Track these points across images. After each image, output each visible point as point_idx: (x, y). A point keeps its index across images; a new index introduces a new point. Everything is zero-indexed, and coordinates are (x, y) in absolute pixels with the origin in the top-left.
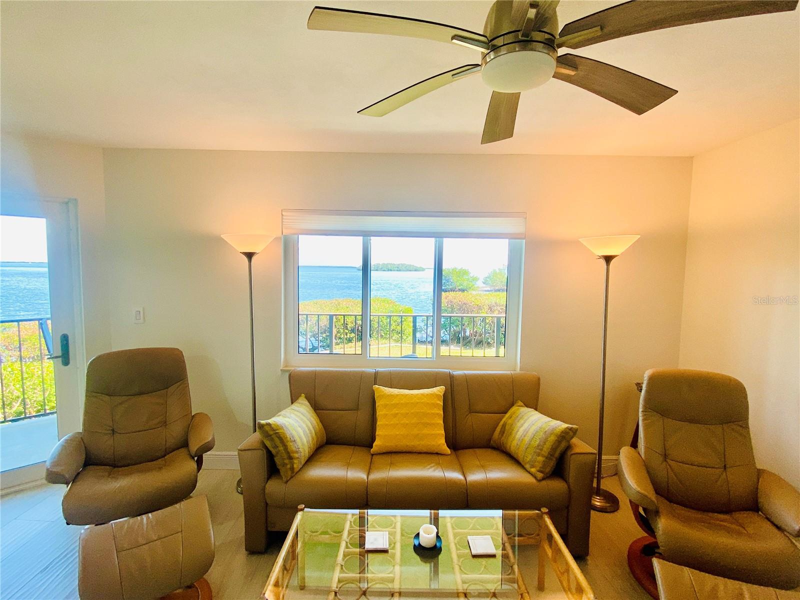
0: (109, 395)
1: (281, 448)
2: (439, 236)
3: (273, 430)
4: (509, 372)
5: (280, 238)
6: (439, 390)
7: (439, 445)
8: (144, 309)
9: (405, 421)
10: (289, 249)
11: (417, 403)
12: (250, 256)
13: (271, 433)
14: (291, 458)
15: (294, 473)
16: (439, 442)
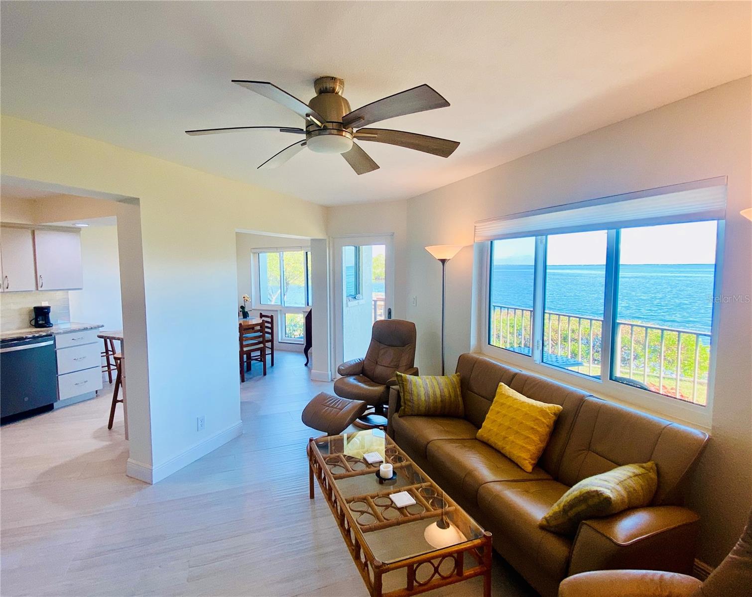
0: (380, 342)
3: (402, 381)
5: (472, 246)
8: (416, 297)
12: (444, 261)
15: (405, 415)
16: (520, 454)
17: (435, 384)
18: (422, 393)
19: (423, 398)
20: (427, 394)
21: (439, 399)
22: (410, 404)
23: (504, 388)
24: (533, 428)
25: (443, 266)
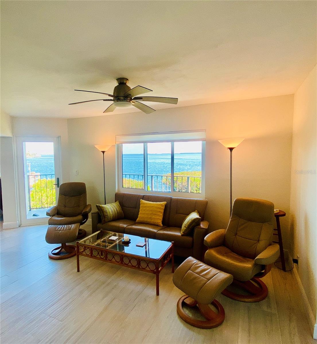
0: (65, 195)
1: (102, 214)
2: (173, 141)
3: (100, 208)
4: (202, 199)
5: (115, 146)
6: (164, 203)
7: (158, 222)
8: (78, 170)
9: (147, 212)
10: (119, 149)
11: (153, 207)
12: (103, 152)
13: (99, 208)
14: (104, 217)
15: (105, 222)
16: (158, 221)
17: (113, 206)
18: (110, 210)
19: (111, 213)
22: (107, 217)
23: (143, 201)
25: (104, 154)
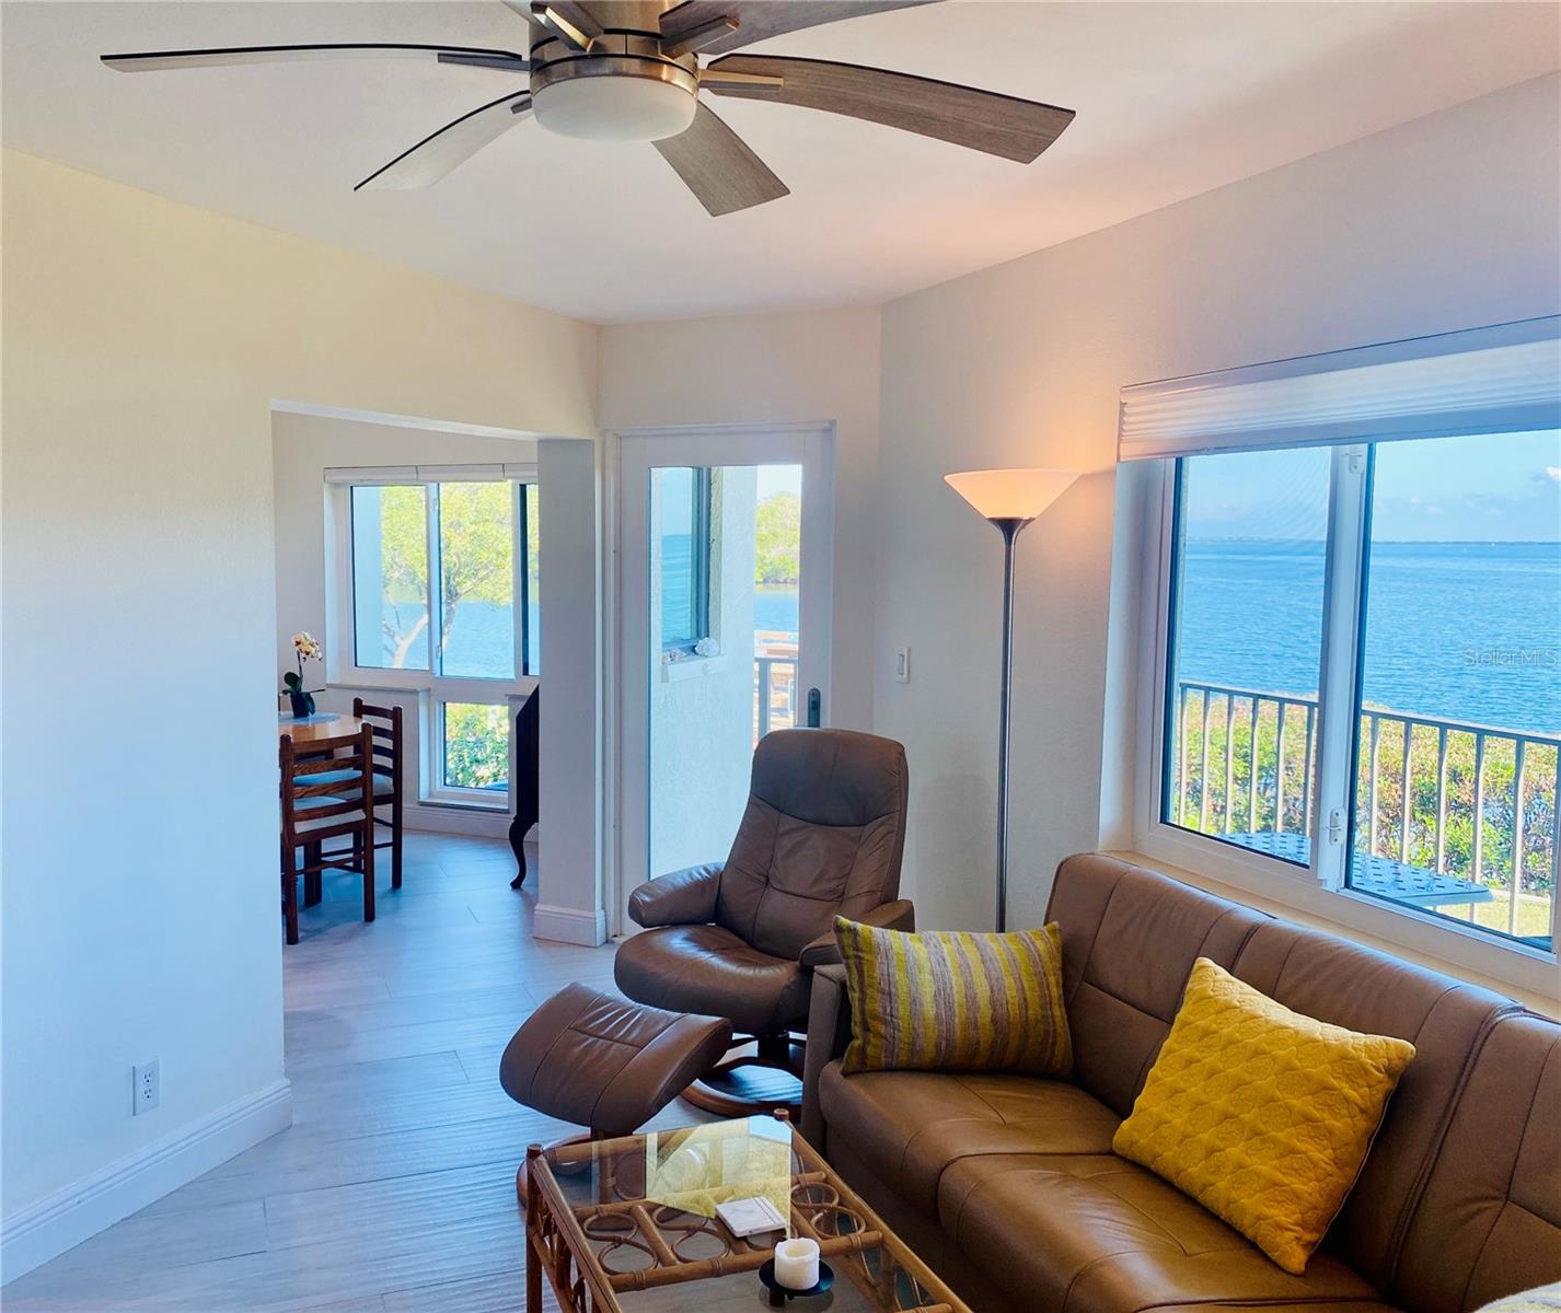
3: (856, 948)
12: (1008, 527)
13: (851, 952)
15: (865, 1067)
16: (1264, 1210)
18: (927, 990)
19: (929, 1009)
20: (943, 995)
21: (985, 1014)
22: (882, 1029)
23: (1213, 978)
24: (1308, 1119)
25: (1009, 541)
